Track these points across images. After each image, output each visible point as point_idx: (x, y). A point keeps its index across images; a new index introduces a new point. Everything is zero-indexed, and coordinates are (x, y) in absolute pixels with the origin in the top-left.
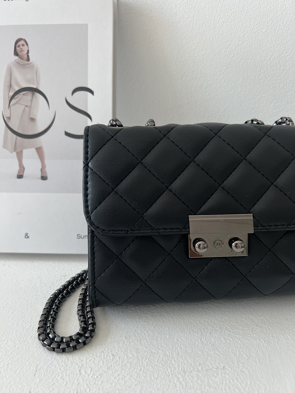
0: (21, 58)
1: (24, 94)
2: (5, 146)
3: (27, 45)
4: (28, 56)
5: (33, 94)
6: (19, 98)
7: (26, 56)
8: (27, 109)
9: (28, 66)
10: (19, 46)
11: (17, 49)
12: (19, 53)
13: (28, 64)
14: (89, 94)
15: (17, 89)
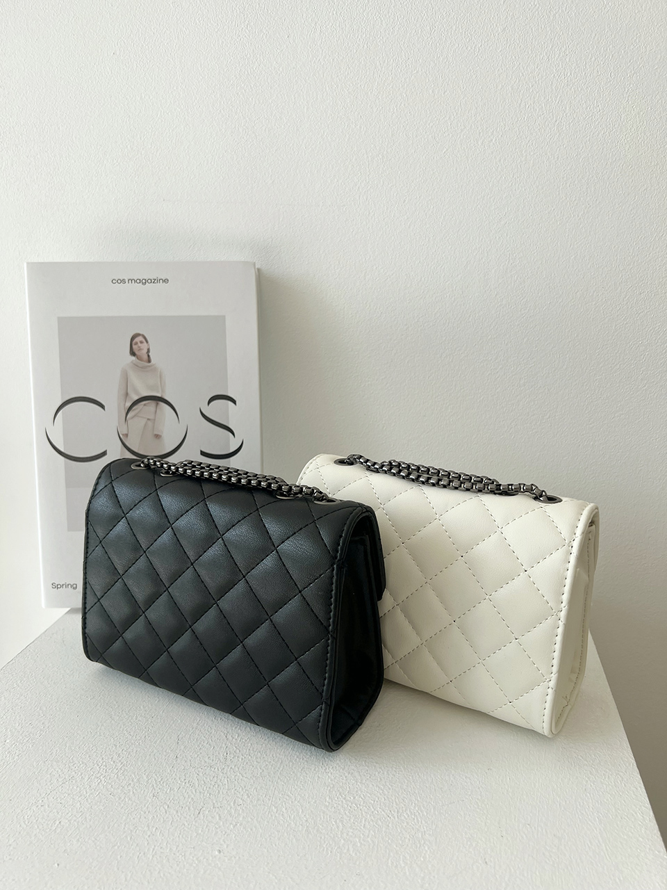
0: (139, 358)
1: (145, 405)
3: (147, 342)
4: (149, 356)
5: (157, 404)
6: (138, 410)
7: (145, 357)
8: (150, 423)
9: (149, 369)
11: (134, 347)
12: (137, 353)
13: (149, 366)
14: (230, 403)
15: (136, 398)
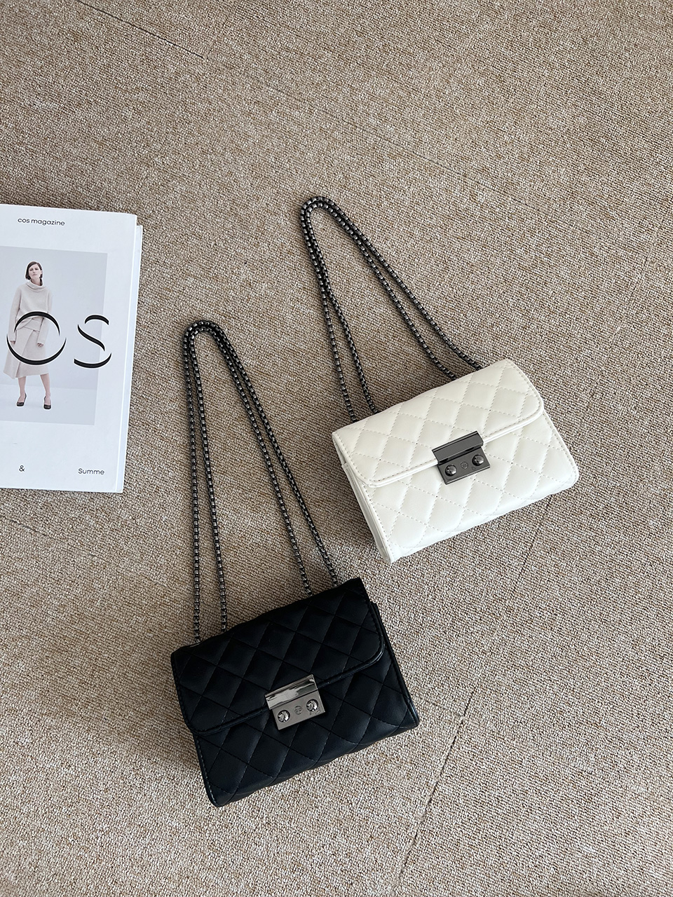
0: (33, 281)
1: (33, 319)
2: (6, 371)
3: (41, 269)
5: (43, 319)
6: (27, 322)
7: (38, 281)
8: (35, 334)
9: (39, 290)
10: (32, 270)
12: (31, 277)
14: (103, 322)
15: (26, 313)
